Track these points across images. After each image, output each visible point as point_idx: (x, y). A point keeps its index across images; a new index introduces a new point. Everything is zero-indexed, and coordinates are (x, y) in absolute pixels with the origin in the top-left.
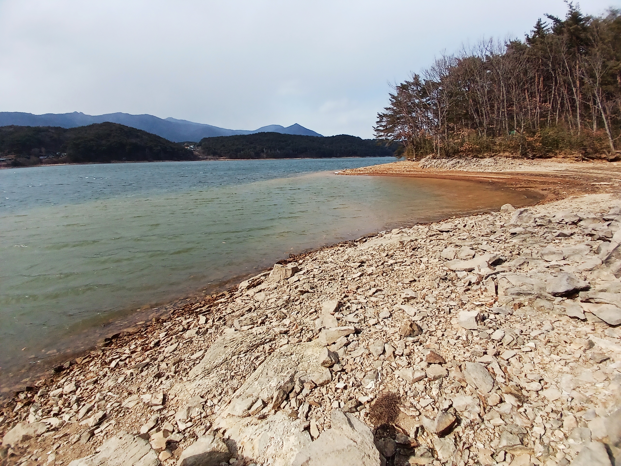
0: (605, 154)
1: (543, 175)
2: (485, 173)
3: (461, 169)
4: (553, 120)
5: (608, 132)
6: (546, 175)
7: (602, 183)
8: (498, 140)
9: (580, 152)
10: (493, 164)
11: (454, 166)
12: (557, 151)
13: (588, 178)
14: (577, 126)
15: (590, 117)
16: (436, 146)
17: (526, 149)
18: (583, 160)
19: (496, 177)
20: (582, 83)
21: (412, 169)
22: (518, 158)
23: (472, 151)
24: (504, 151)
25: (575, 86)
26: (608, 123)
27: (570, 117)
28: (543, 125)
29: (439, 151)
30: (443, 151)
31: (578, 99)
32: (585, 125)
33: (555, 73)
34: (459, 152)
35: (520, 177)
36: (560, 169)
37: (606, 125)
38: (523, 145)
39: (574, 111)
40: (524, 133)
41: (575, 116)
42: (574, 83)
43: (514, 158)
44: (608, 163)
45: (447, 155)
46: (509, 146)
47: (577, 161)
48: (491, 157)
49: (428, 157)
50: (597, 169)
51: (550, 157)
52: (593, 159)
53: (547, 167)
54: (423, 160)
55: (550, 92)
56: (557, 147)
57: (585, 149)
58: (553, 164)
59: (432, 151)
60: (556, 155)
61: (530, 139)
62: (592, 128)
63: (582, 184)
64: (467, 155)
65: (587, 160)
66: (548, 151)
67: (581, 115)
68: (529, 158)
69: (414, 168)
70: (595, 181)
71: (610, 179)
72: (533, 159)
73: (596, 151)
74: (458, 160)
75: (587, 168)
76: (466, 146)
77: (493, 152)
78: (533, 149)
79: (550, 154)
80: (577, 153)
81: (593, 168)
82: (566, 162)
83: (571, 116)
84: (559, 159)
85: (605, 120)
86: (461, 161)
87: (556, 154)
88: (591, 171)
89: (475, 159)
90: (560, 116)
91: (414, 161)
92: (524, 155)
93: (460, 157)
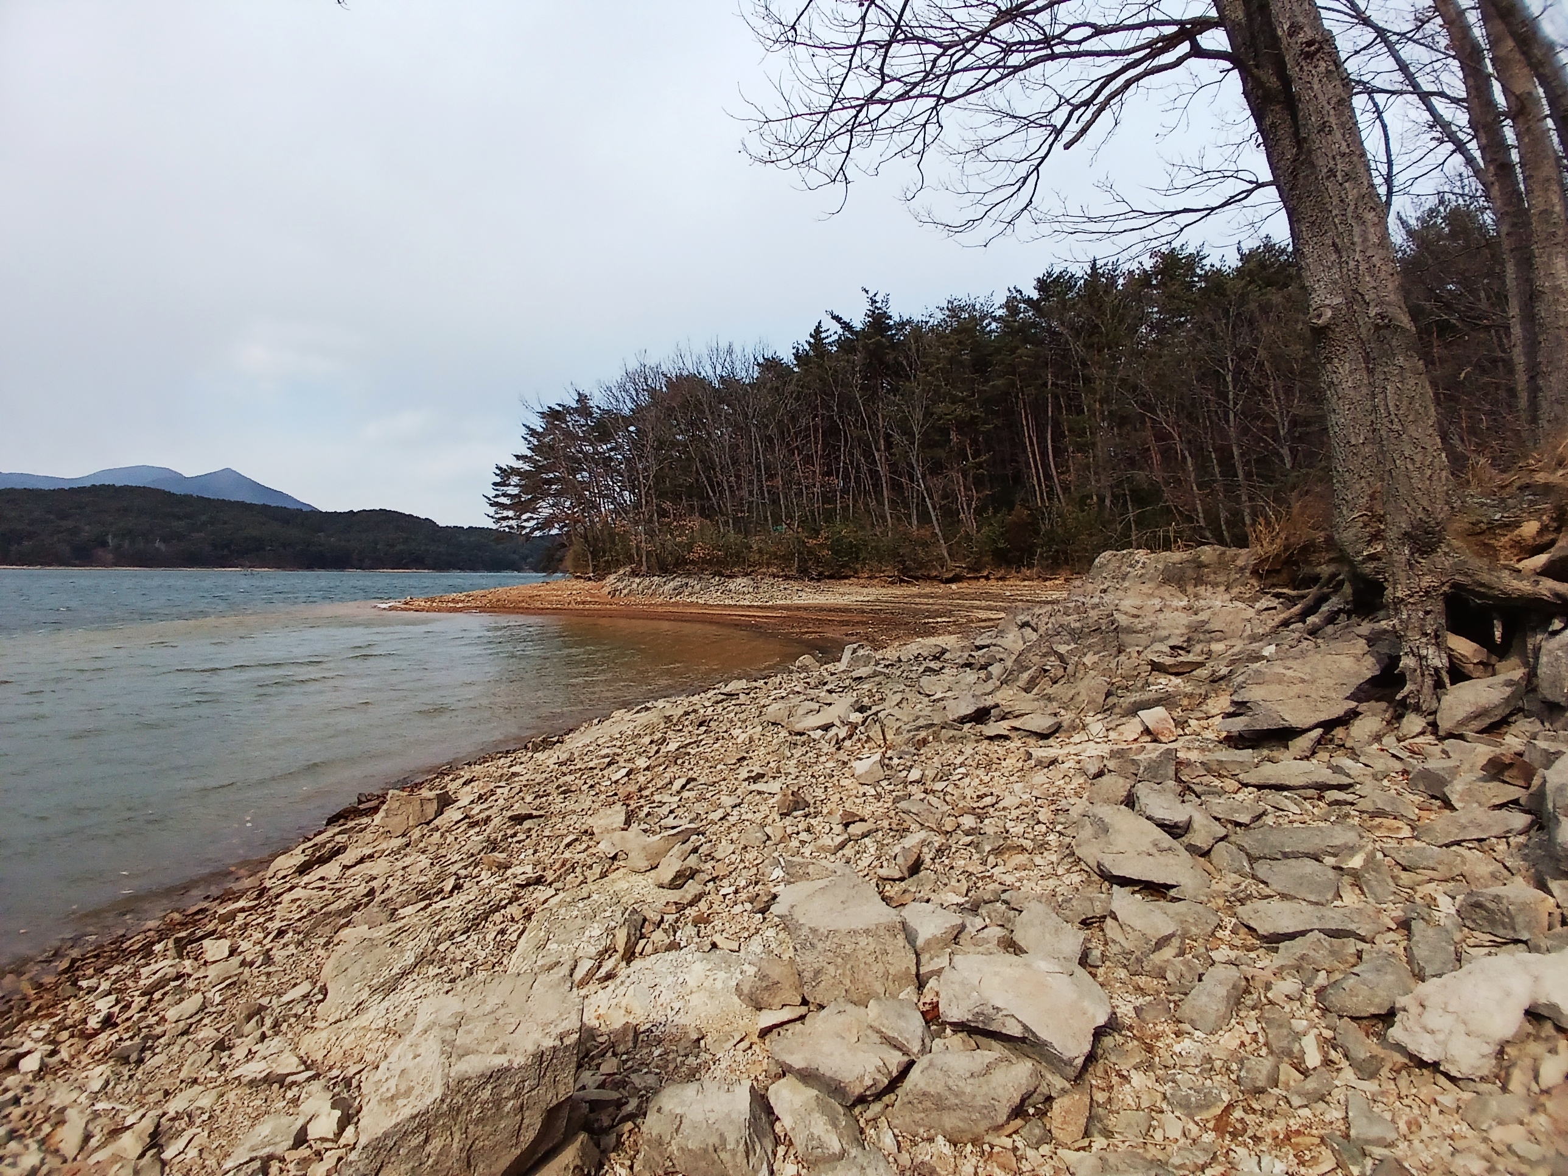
0: (936, 569)
1: (840, 610)
2: (740, 606)
3: (694, 599)
4: (845, 509)
5: (937, 531)
6: (846, 610)
7: (939, 620)
8: (755, 542)
9: (895, 567)
10: (751, 590)
11: (678, 592)
12: (858, 566)
13: (915, 613)
14: (885, 520)
15: (907, 506)
16: (638, 548)
17: (806, 561)
18: (902, 581)
19: (760, 614)
20: (889, 445)
21: (589, 599)
22: (795, 579)
23: (710, 562)
24: (769, 565)
25: (878, 450)
26: (936, 515)
27: (873, 504)
28: (829, 517)
29: (644, 559)
30: (653, 560)
31: (882, 470)
32: (899, 519)
33: (843, 424)
34: (687, 564)
35: (804, 614)
36: (866, 599)
37: (934, 518)
38: (800, 553)
39: (879, 493)
40: (800, 530)
41: (880, 503)
42: (877, 442)
43: (787, 578)
44: (942, 586)
45: (661, 569)
46: (775, 553)
47: (892, 583)
48: (746, 575)
49: (621, 572)
50: (926, 596)
51: (847, 577)
52: (917, 579)
53: (844, 594)
54: (611, 578)
55: (838, 458)
56: (857, 558)
57: (903, 562)
58: (854, 589)
59: (630, 559)
60: (856, 574)
61: (811, 542)
62: (910, 524)
63: (907, 623)
64: (702, 570)
65: (908, 582)
66: (842, 566)
67: (892, 502)
68: (813, 579)
69: (592, 596)
70: (927, 617)
71: (950, 614)
72: (819, 580)
73: (921, 565)
74: (685, 581)
75: (910, 596)
76: (698, 552)
77: (749, 566)
78: (818, 561)
79: (846, 571)
80: (890, 571)
81: (920, 596)
82: (874, 586)
83: (874, 502)
84: (861, 581)
85: (931, 510)
86: (691, 582)
87: (856, 572)
88: (917, 600)
89: (717, 579)
90: (855, 501)
91: (590, 579)
92: (803, 574)
93: (689, 574)
